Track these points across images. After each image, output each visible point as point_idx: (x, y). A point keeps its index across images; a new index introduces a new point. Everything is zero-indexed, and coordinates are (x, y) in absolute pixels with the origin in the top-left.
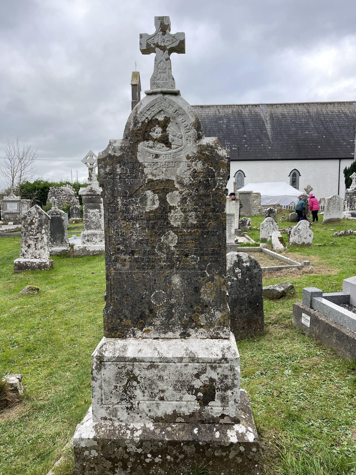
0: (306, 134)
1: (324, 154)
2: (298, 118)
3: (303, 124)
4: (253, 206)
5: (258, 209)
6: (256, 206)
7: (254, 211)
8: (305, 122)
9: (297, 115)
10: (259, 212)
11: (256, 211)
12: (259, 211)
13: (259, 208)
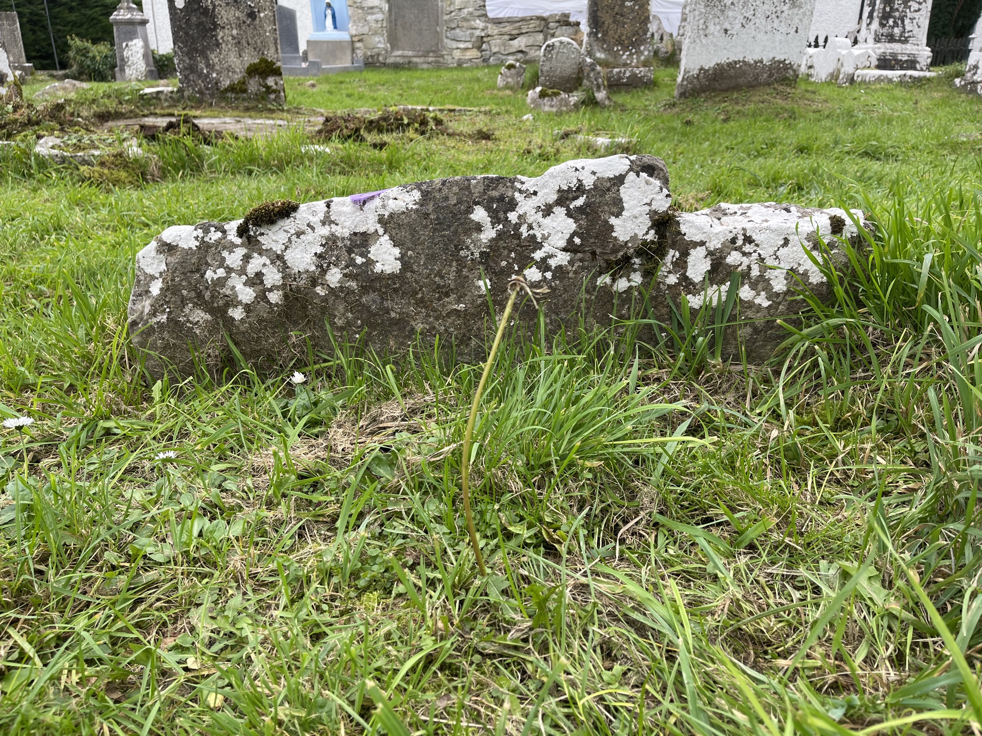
4: (451, 21)
5: (472, 35)
6: (465, 19)
7: (454, 45)
10: (474, 53)
11: (462, 45)
12: (479, 48)
13: (478, 33)
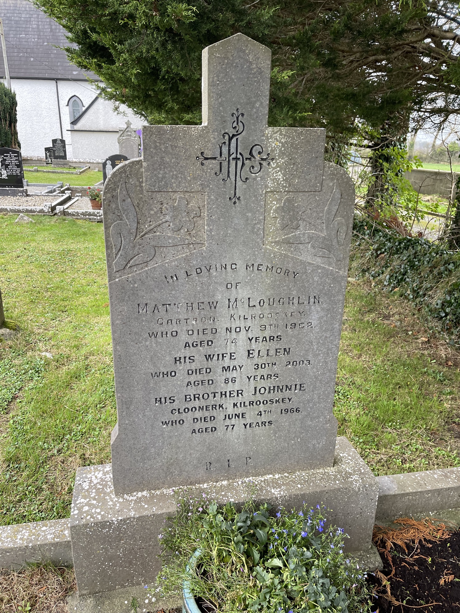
0: (19, 38)
1: (33, 71)
2: (17, 12)
3: (21, 22)
8: (26, 19)
9: (18, 6)
